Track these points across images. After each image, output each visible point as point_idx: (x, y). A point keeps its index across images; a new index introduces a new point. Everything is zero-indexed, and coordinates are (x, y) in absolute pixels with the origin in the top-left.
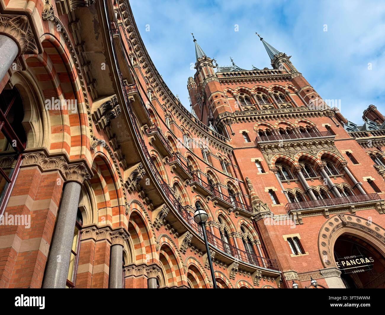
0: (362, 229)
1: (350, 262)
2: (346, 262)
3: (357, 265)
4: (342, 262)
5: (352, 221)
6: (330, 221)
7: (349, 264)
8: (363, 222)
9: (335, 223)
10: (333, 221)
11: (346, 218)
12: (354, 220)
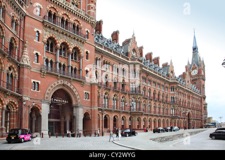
1: (58, 100)
2: (56, 100)
3: (60, 102)
8: (72, 87)
9: (60, 83)
10: (59, 81)
11: (66, 83)
12: (69, 85)
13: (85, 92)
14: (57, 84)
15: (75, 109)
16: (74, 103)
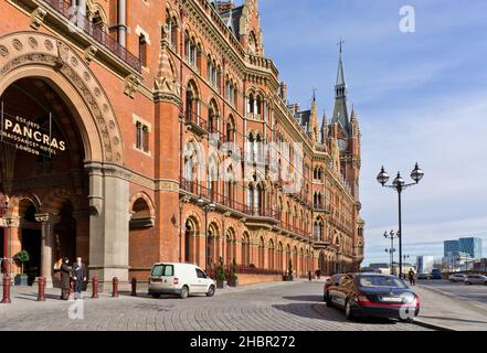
0: (81, 92)
1: (22, 129)
2: (14, 125)
3: (33, 140)
4: (7, 121)
5: (76, 69)
6: (34, 36)
7: (19, 131)
8: (92, 84)
9: (42, 48)
10: (41, 39)
11: (68, 57)
12: (80, 69)
13: (136, 118)
14: (27, 49)
15: (96, 179)
16: (95, 154)
